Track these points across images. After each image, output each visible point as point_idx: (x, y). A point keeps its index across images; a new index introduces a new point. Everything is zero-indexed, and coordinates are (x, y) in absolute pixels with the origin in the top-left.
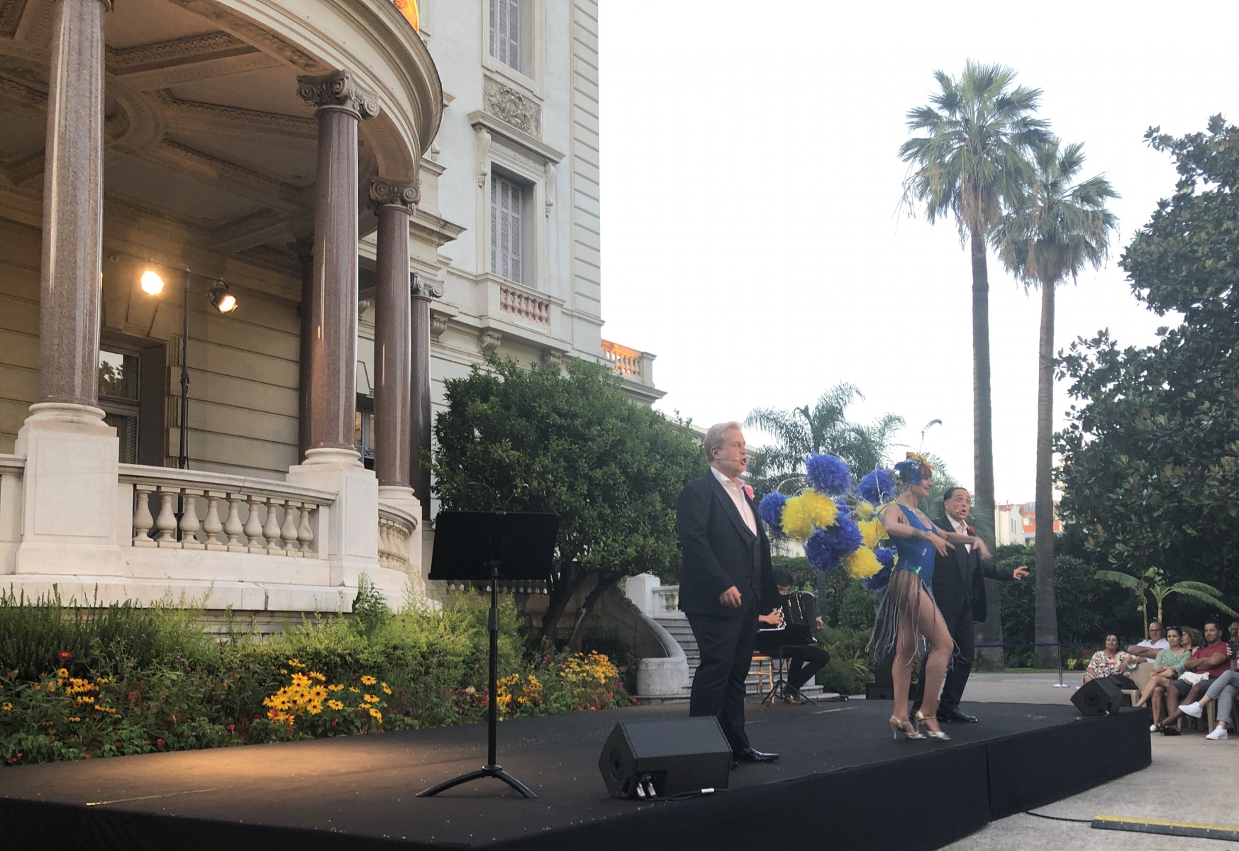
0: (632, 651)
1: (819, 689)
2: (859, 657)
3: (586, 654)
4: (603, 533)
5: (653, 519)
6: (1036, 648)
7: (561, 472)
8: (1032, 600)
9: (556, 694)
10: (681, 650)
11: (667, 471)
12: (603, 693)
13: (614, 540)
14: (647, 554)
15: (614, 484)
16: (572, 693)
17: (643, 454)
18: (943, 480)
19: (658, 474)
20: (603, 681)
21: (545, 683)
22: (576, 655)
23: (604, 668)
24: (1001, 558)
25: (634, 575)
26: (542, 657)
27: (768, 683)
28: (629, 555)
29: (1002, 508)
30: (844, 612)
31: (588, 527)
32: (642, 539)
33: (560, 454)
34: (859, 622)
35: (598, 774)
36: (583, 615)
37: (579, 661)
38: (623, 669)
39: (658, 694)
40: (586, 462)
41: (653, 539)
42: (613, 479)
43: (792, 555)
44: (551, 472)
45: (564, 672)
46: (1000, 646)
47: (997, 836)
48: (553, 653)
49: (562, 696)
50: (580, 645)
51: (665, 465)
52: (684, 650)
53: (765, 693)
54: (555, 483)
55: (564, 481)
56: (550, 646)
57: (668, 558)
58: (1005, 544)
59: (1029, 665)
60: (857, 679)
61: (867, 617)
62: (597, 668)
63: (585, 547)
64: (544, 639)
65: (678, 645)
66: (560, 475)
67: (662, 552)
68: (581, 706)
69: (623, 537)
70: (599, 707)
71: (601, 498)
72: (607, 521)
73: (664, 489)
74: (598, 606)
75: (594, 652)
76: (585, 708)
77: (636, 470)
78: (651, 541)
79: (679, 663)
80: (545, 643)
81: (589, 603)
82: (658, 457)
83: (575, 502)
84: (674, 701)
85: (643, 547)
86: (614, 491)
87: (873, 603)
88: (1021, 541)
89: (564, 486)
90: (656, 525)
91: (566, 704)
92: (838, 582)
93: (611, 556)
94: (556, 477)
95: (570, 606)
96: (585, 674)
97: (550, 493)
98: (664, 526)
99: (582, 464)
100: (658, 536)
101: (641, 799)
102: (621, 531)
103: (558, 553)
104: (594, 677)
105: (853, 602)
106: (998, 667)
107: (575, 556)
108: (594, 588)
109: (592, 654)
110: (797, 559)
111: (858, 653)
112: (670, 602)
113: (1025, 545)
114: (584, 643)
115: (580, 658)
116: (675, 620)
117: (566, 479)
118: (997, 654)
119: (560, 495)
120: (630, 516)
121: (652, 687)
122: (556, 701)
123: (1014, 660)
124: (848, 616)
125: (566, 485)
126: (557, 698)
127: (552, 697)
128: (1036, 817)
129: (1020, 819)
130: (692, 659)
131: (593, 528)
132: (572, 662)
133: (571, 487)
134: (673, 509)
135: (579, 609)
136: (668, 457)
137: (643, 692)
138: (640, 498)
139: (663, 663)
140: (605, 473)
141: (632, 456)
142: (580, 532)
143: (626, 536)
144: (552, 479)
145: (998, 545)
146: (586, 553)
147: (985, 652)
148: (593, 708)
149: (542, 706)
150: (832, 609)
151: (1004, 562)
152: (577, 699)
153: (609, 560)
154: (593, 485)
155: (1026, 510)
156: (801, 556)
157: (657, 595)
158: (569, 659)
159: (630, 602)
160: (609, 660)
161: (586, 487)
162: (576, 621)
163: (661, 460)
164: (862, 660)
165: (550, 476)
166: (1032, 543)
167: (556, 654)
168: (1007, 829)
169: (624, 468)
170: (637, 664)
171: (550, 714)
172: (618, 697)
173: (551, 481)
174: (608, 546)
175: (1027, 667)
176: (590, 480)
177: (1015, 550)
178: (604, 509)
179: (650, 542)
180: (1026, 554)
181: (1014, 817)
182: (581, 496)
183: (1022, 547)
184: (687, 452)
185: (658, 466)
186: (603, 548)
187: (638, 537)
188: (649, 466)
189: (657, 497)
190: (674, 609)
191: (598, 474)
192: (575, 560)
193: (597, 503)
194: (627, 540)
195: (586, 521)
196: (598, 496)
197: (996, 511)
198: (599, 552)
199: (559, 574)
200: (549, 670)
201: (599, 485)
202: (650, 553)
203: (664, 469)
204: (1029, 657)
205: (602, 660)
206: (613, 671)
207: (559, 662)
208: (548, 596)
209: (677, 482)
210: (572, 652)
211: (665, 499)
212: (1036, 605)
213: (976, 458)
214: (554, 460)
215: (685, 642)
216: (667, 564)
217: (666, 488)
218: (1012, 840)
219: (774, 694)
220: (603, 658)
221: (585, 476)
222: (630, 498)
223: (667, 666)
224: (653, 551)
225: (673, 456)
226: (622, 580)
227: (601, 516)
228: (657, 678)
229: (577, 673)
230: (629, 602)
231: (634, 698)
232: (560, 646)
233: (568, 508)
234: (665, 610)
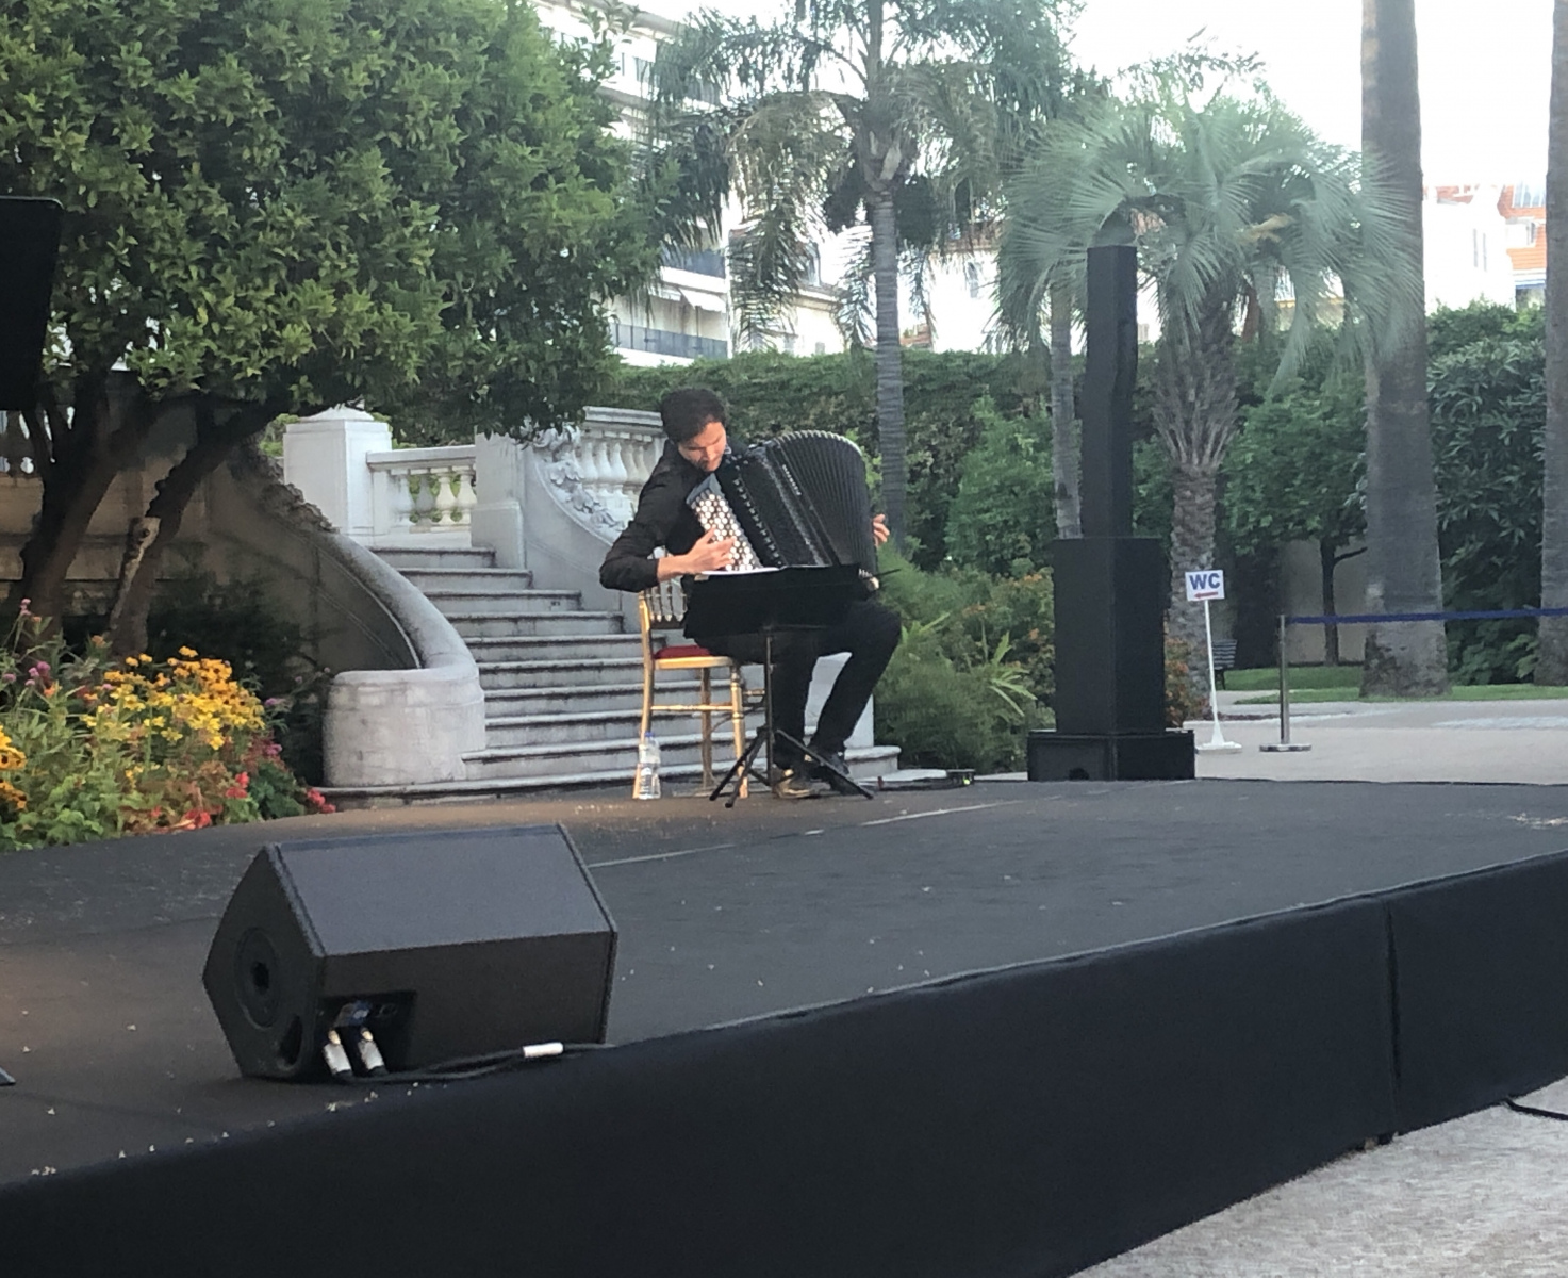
0: (306, 648)
1: (885, 758)
2: (1008, 658)
3: (161, 658)
4: (208, 280)
5: (366, 232)
6: (1545, 623)
7: (68, 86)
8: (1533, 476)
9: (70, 781)
10: (460, 644)
11: (408, 82)
12: (216, 778)
13: (243, 303)
14: (349, 345)
15: (238, 124)
16: (120, 776)
17: (328, 25)
18: (1262, 105)
19: (378, 90)
20: (217, 741)
21: (33, 747)
22: (131, 661)
23: (219, 701)
24: (1440, 347)
25: (309, 410)
26: (23, 667)
27: (730, 742)
28: (292, 349)
29: (1444, 194)
30: (962, 526)
31: (159, 258)
32: (331, 299)
33: (63, 26)
34: (1007, 553)
35: (204, 1008)
36: (147, 542)
37: (139, 679)
38: (279, 703)
39: (389, 779)
40: (143, 53)
41: (365, 295)
42: (233, 108)
43: (803, 349)
44: (36, 84)
45: (93, 714)
46: (1434, 617)
47: (1420, 1175)
48: (55, 656)
49: (88, 787)
50: (142, 631)
51: (400, 59)
52: (469, 645)
53: (716, 773)
54: (48, 116)
55: (76, 114)
56: (47, 635)
57: (415, 356)
58: (1454, 308)
59: (1522, 674)
60: (1001, 725)
61: (1033, 536)
62: (199, 702)
63: (151, 323)
64: (24, 612)
65: (450, 628)
66: (65, 94)
67: (395, 338)
68: (150, 816)
69: (270, 293)
70: (206, 818)
71: (196, 167)
72: (217, 241)
73: (396, 139)
74: (194, 513)
75: (185, 651)
76: (163, 822)
77: (305, 78)
78: (360, 302)
79: (452, 684)
80: (29, 625)
81: (168, 502)
82: (375, 34)
83: (115, 180)
84: (438, 800)
85: (335, 325)
86: (239, 143)
87: (1050, 494)
88: (1507, 300)
89: (79, 130)
90: (377, 254)
91: (103, 810)
92: (944, 430)
93: (233, 351)
94: (50, 101)
95: (108, 513)
96: (159, 721)
97: (33, 153)
98: (399, 255)
99: (134, 61)
100: (382, 288)
101: (340, 1079)
102: (265, 274)
103: (63, 347)
104: (186, 731)
105: (986, 493)
106: (1429, 683)
107: (118, 352)
108: (181, 457)
109: (181, 658)
110: (817, 361)
111: (1004, 648)
112: (424, 500)
113: (1513, 308)
114: (154, 625)
115: (141, 669)
116: (441, 553)
117: (85, 109)
118: (1426, 640)
119: (66, 156)
120: (291, 223)
121: (372, 760)
122: (70, 800)
123: (1475, 660)
124: (973, 535)
125: (87, 125)
126: (73, 795)
127: (58, 791)
128: (1537, 1120)
129: (1491, 1125)
130: (494, 671)
131: (173, 264)
132: (117, 684)
133: (102, 135)
134: (427, 200)
135: (135, 521)
136: (408, 35)
137: (343, 771)
138: (321, 166)
139: (404, 686)
140: (207, 85)
141: (293, 31)
142: (131, 277)
143: (281, 290)
144: (38, 107)
145: (1431, 309)
146: (153, 344)
147: (1391, 635)
148: (186, 823)
149: (27, 819)
150: (927, 515)
151: (1449, 360)
152: (135, 795)
153: (227, 362)
154: (169, 125)
155: (1517, 200)
156: (829, 351)
157: (382, 477)
158: (109, 675)
159: (298, 497)
160: (233, 678)
161: (147, 133)
162: (128, 558)
163: (386, 44)
164: (1018, 666)
165: (31, 99)
166: (1536, 301)
167: (66, 659)
168: (1448, 1157)
169: (268, 70)
170: (323, 687)
171: (53, 841)
172: (265, 789)
173: (38, 115)
174: (223, 321)
175: (1517, 681)
176: (161, 108)
177: (1485, 323)
178: (208, 201)
179: (358, 307)
180: (1515, 335)
181: (1472, 1120)
182: (131, 161)
183: (1504, 312)
184: (468, 19)
185: (376, 62)
186: (208, 328)
187: (319, 291)
188: (346, 63)
189: (374, 164)
190: (437, 519)
191: (185, 88)
192: (119, 366)
193: (184, 183)
194: (285, 300)
195: (151, 242)
196: (187, 161)
197: (1429, 206)
198: (195, 338)
199: (71, 411)
200: (45, 709)
201: (188, 122)
202: (358, 344)
203: (396, 73)
204: (1522, 651)
205: (211, 675)
206: (247, 710)
207: (77, 682)
208: (38, 482)
209: (438, 117)
210: (116, 653)
211: (405, 168)
212: (1545, 494)
213: (1367, 34)
214: (46, 48)
215: (472, 620)
216: (412, 375)
217: (403, 133)
218: (1466, 1185)
219: (748, 771)
220: (216, 670)
221: (143, 97)
222: (290, 167)
223: (417, 694)
224: (367, 335)
225: (423, 32)
226: (270, 430)
227: (197, 226)
228: (384, 732)
229: (135, 718)
230: (293, 501)
231: (317, 793)
232: (77, 636)
233: (92, 202)
234: (407, 522)
